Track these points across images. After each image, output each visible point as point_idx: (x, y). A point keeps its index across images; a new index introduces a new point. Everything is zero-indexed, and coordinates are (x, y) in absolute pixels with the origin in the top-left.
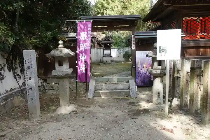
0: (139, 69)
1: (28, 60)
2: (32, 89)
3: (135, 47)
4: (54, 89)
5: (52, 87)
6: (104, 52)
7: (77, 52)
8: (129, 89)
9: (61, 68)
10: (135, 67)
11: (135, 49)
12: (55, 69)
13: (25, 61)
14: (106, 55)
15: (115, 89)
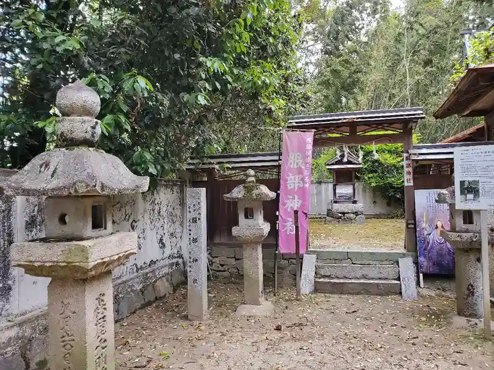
0: (426, 233)
1: (194, 205)
2: (196, 260)
3: (412, 181)
4: (226, 269)
5: (222, 265)
6: (337, 191)
7: (279, 192)
8: (399, 279)
9: (250, 222)
10: (415, 228)
11: (412, 184)
12: (236, 223)
13: (189, 208)
14: (342, 199)
15: (364, 277)
